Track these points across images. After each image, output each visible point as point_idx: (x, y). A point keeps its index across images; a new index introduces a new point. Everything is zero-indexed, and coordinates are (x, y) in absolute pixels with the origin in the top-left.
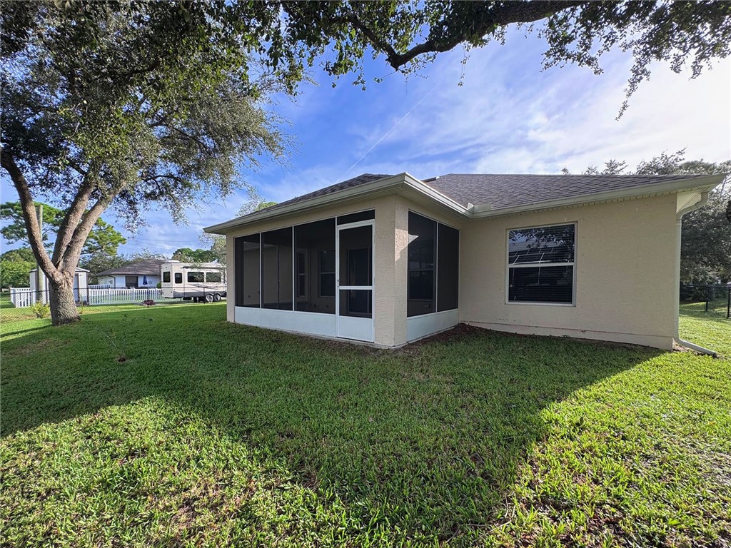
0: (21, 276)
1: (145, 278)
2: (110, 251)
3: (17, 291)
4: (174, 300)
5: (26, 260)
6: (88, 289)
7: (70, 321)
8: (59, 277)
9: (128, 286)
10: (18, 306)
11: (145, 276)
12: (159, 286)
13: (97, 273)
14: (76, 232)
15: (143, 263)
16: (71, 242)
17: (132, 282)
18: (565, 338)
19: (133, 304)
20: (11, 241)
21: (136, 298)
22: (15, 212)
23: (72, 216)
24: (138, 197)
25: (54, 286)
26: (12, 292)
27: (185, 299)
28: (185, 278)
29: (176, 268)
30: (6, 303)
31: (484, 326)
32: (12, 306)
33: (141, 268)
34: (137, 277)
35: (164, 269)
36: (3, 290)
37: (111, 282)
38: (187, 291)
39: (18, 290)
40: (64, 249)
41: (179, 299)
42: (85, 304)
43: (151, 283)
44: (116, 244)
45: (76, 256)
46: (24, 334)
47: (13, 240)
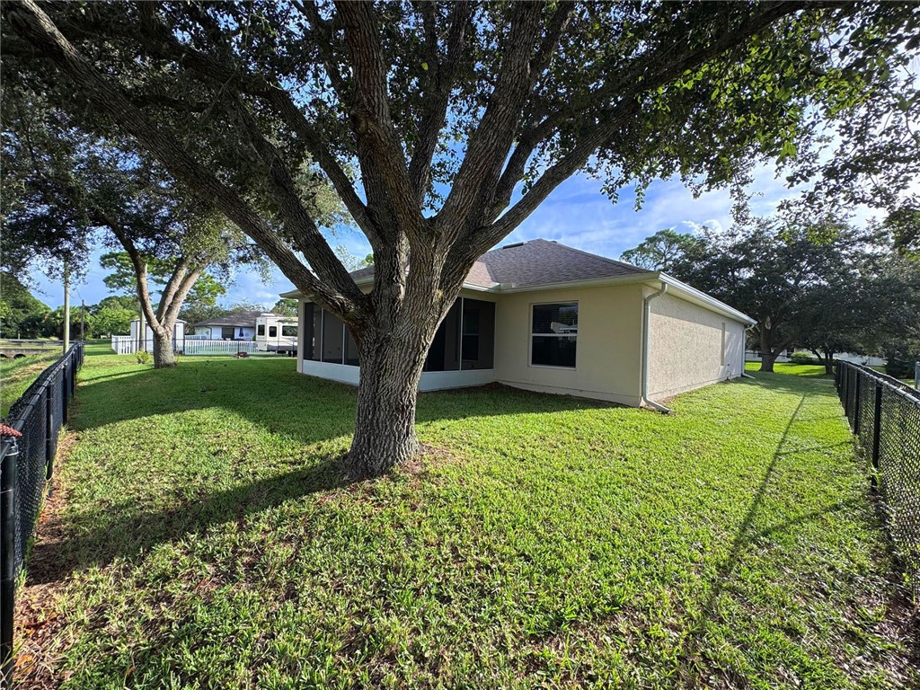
0: (120, 323)
1: (241, 330)
2: (209, 301)
3: (119, 340)
4: (268, 353)
5: (125, 307)
6: (184, 340)
7: (168, 365)
8: (161, 331)
9: (224, 337)
10: (119, 353)
11: (241, 328)
12: (254, 340)
13: (194, 322)
14: (176, 295)
15: (240, 313)
16: (172, 304)
17: (228, 334)
18: (567, 395)
19: (227, 355)
20: (112, 289)
21: (231, 350)
22: (118, 262)
23: (173, 282)
24: (231, 261)
25: (157, 338)
26: (113, 340)
27: (279, 352)
28: (279, 331)
29: (271, 321)
30: (107, 349)
31: (512, 385)
32: (114, 353)
33: (239, 320)
34: (233, 328)
35: (259, 322)
36: (102, 337)
37: (207, 333)
38: (281, 344)
39: (120, 338)
40: (166, 308)
41: (274, 353)
42: (181, 353)
43: (247, 335)
44: (215, 294)
45: (176, 312)
46: (133, 374)
47: (115, 289)
